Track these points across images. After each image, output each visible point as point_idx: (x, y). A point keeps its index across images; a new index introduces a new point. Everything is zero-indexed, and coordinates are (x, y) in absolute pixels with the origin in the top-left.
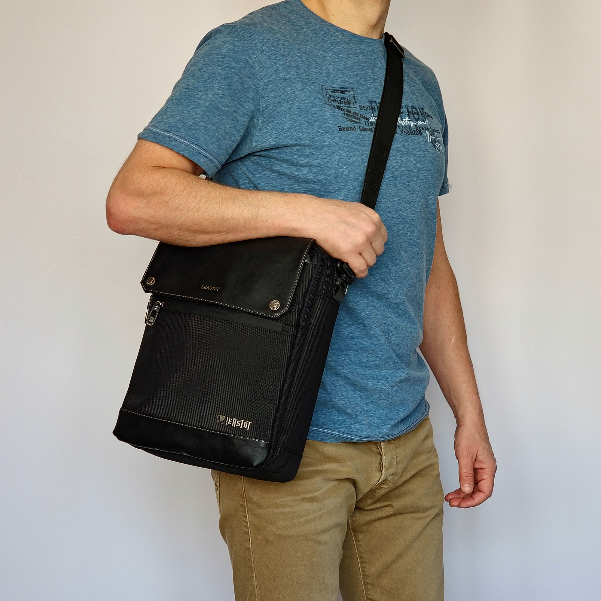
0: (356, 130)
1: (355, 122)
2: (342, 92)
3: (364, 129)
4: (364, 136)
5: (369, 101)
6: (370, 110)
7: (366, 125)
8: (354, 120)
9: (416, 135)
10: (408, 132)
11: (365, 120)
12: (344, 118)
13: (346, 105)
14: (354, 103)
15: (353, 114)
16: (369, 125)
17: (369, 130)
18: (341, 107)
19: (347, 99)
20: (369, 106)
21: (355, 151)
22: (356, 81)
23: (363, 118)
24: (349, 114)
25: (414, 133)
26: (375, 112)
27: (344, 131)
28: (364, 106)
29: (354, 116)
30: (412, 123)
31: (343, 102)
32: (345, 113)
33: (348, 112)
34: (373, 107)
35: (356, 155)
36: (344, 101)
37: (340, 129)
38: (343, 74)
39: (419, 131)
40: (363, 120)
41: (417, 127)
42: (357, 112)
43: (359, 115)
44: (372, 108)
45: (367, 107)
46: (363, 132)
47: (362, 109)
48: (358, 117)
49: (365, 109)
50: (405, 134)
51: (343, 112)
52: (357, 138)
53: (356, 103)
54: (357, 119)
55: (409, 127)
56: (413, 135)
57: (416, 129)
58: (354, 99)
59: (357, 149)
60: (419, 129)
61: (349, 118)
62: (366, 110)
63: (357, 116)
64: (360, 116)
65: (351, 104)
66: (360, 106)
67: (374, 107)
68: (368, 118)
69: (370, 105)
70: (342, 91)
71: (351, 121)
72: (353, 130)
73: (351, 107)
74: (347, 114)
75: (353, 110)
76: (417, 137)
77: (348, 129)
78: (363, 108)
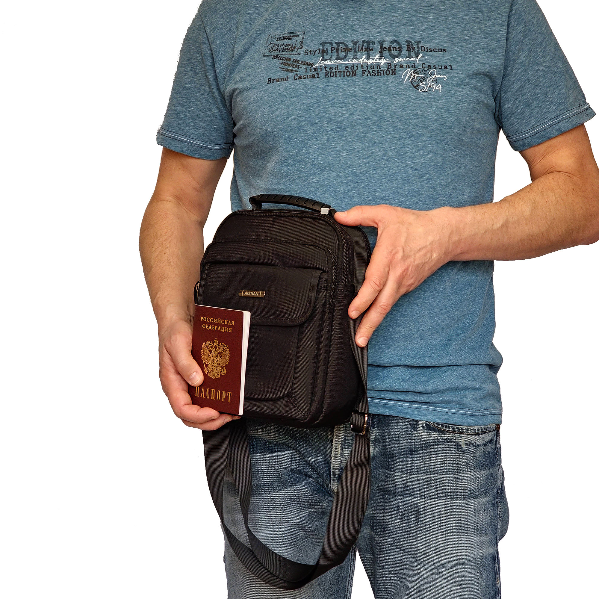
0: (288, 80)
1: (291, 71)
2: (289, 38)
3: (300, 78)
4: (297, 85)
5: (321, 44)
6: (319, 53)
7: (306, 72)
8: (291, 68)
9: (386, 76)
10: (373, 72)
11: (306, 66)
12: (279, 68)
13: (288, 53)
14: (298, 49)
15: (293, 62)
16: (311, 72)
17: (309, 77)
18: (281, 56)
19: (292, 45)
20: (319, 49)
21: (279, 104)
22: (311, 23)
23: (304, 64)
24: (287, 63)
25: (382, 72)
26: (326, 55)
27: (273, 82)
28: (312, 50)
29: (292, 64)
30: (383, 61)
31: (286, 49)
32: (283, 62)
33: (287, 61)
34: (325, 49)
35: (280, 109)
36: (288, 48)
37: (270, 81)
38: (298, 17)
39: (392, 70)
40: (304, 67)
41: (390, 65)
42: (298, 59)
43: (300, 62)
44: (323, 50)
45: (316, 51)
46: (298, 80)
47: (307, 55)
48: (298, 64)
49: (312, 54)
50: (367, 75)
51: (281, 61)
52: (286, 89)
53: (301, 48)
54: (296, 67)
55: (377, 66)
56: (381, 75)
57: (388, 68)
58: (301, 44)
59: (283, 101)
60: (393, 68)
61: (286, 67)
62: (314, 54)
63: (296, 64)
64: (302, 62)
65: (294, 50)
66: (306, 51)
67: (327, 49)
68: (312, 64)
69: (321, 48)
70: (290, 36)
71: (286, 71)
72: (284, 81)
73: (293, 54)
74: (285, 62)
75: (293, 57)
76: (385, 78)
77: (278, 81)
78: (309, 53)
